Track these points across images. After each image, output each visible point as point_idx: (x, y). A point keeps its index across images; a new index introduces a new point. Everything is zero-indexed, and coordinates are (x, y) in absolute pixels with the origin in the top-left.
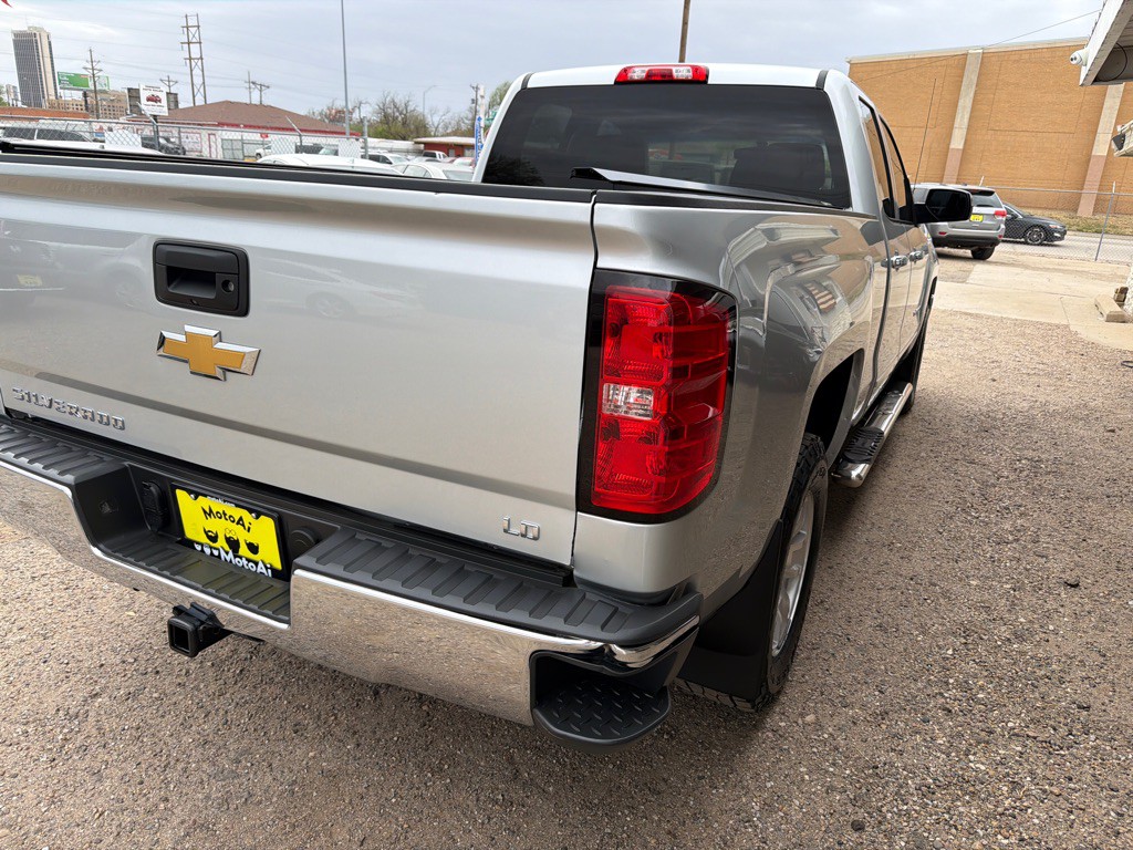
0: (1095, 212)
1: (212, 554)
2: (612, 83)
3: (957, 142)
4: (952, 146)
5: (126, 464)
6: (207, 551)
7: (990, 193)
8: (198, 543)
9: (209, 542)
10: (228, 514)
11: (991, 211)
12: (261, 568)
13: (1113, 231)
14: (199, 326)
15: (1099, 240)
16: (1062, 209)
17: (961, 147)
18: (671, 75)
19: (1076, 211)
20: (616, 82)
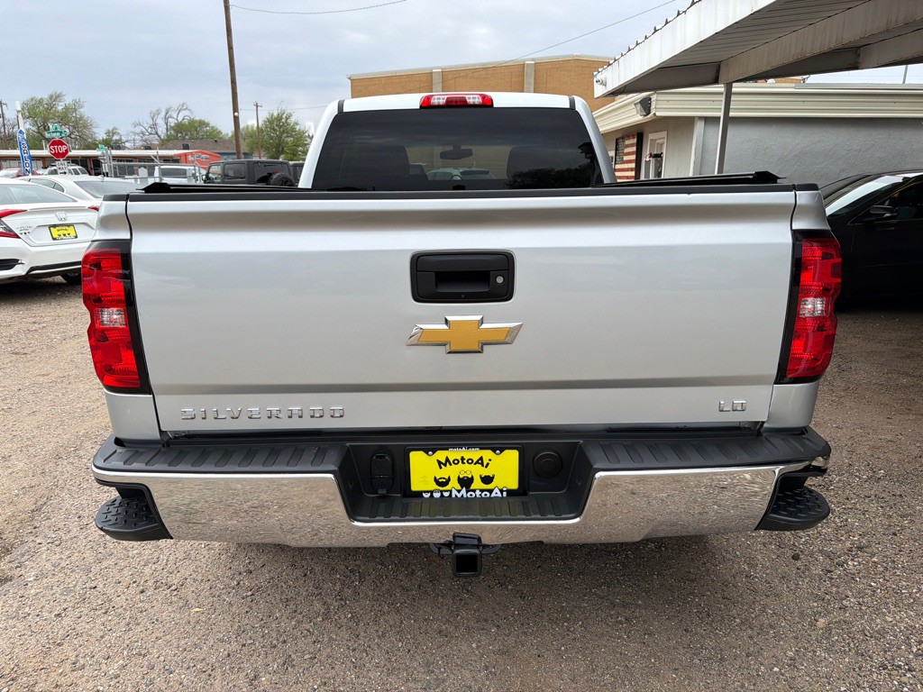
1: (442, 496)
2: (418, 107)
5: (348, 444)
6: (437, 495)
8: (425, 492)
9: (437, 487)
10: (466, 458)
12: (497, 493)
14: (465, 314)
18: (466, 101)
20: (421, 107)
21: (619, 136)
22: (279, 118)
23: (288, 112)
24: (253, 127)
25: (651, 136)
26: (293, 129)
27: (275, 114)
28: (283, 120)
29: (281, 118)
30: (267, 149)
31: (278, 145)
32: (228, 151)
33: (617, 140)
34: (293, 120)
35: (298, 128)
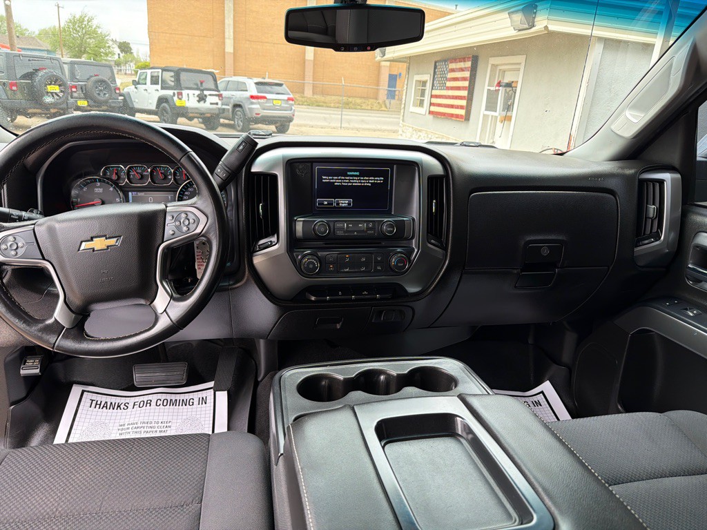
0: (314, 93)
3: (229, 48)
4: (226, 50)
7: (280, 85)
11: (285, 97)
13: (325, 105)
15: (340, 113)
16: (297, 92)
17: (232, 51)
19: (303, 93)
21: (439, 59)
22: (81, 20)
23: (90, 15)
24: (55, 27)
25: (493, 61)
26: (95, 32)
27: (78, 17)
28: (85, 23)
29: (83, 21)
30: (70, 47)
31: (80, 45)
32: (31, 47)
33: (436, 62)
34: (94, 23)
35: (99, 31)
